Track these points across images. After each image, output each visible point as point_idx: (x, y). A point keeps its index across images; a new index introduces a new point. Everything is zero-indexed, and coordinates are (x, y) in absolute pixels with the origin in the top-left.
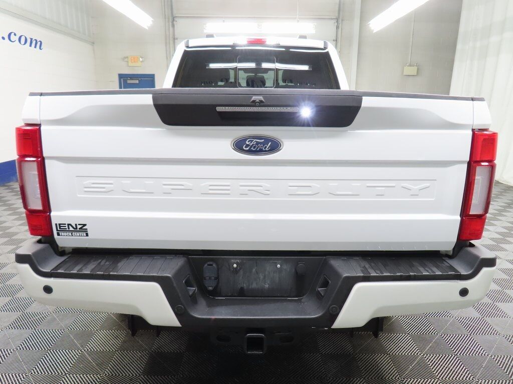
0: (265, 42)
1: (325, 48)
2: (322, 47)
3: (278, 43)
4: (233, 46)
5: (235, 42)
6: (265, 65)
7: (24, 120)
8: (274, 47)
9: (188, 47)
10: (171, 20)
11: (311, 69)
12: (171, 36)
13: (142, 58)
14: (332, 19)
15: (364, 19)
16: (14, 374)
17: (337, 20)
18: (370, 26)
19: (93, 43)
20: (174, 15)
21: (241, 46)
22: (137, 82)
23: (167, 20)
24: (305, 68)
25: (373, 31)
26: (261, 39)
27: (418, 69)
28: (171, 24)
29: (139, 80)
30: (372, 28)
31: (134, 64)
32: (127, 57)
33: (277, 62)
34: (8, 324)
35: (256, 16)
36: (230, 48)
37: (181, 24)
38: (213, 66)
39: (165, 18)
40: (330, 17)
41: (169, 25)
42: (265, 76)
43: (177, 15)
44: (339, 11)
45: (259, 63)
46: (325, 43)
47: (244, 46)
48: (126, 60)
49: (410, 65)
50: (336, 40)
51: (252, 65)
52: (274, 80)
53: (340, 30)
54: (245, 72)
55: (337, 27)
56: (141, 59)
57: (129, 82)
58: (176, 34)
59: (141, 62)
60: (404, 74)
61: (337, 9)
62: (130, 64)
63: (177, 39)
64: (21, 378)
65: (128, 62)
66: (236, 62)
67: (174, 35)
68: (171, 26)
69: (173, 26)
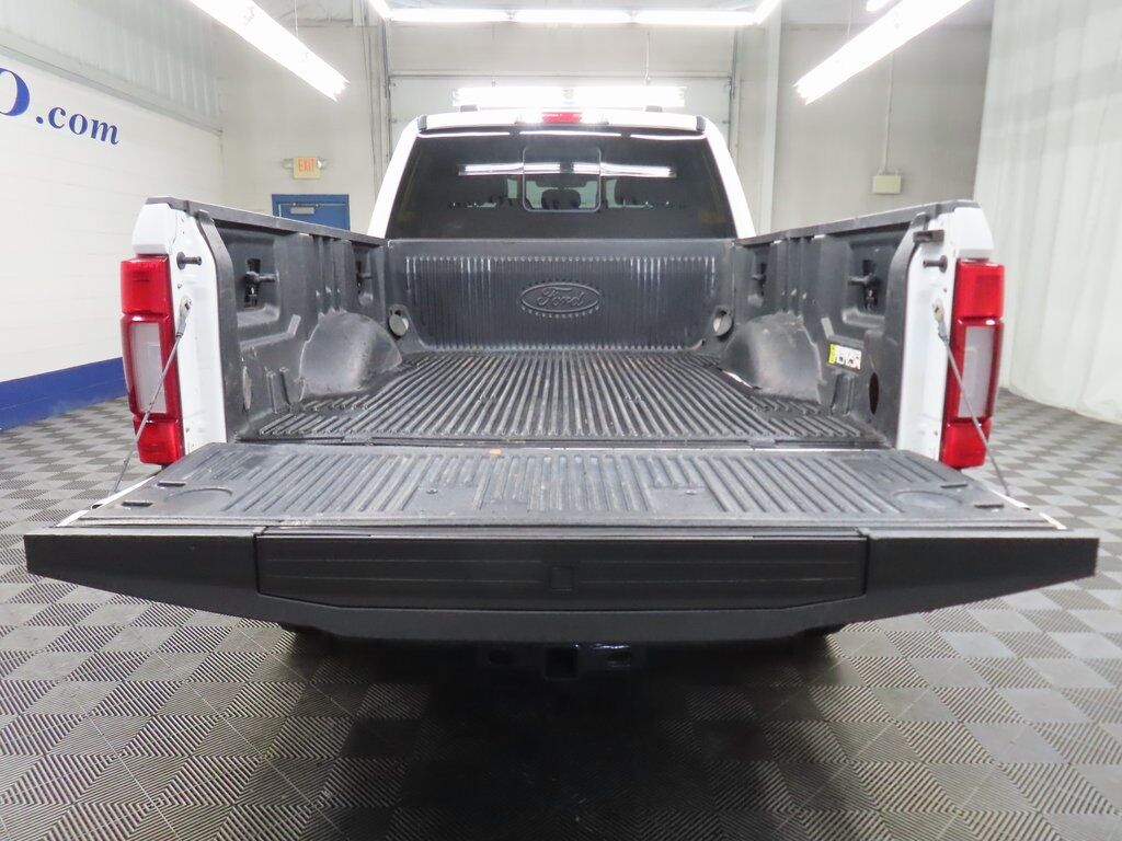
0: (580, 118)
1: (699, 132)
2: (694, 128)
3: (604, 120)
4: (514, 129)
5: (519, 120)
6: (580, 168)
7: (136, 247)
8: (597, 129)
9: (424, 131)
10: (382, 84)
11: (675, 176)
12: (384, 115)
13: (322, 161)
14: (719, 78)
15: (786, 77)
16: (88, 757)
17: (731, 79)
18: (799, 91)
19: (221, 131)
20: (390, 74)
21: (532, 129)
22: (311, 211)
23: (374, 83)
24: (663, 172)
25: (804, 101)
26: (572, 114)
27: (903, 182)
28: (382, 90)
29: (315, 208)
30: (803, 96)
31: (305, 175)
32: (291, 160)
33: (603, 160)
34: (69, 673)
35: (561, 73)
36: (508, 134)
37: (403, 91)
38: (473, 169)
39: (371, 78)
40: (715, 74)
41: (379, 92)
42: (580, 190)
43: (396, 73)
44: (735, 61)
45: (567, 163)
46: (700, 121)
47: (538, 129)
48: (289, 165)
49: (886, 173)
50: (730, 122)
51: (553, 168)
52: (597, 195)
53: (737, 100)
54: (539, 185)
55: (732, 95)
56: (320, 164)
57: (294, 211)
58: (392, 111)
59: (322, 168)
60: (875, 190)
61: (731, 58)
62: (297, 174)
63: (395, 121)
64: (103, 764)
65: (292, 169)
66: (521, 161)
67: (389, 114)
68: (382, 94)
69: (388, 94)
